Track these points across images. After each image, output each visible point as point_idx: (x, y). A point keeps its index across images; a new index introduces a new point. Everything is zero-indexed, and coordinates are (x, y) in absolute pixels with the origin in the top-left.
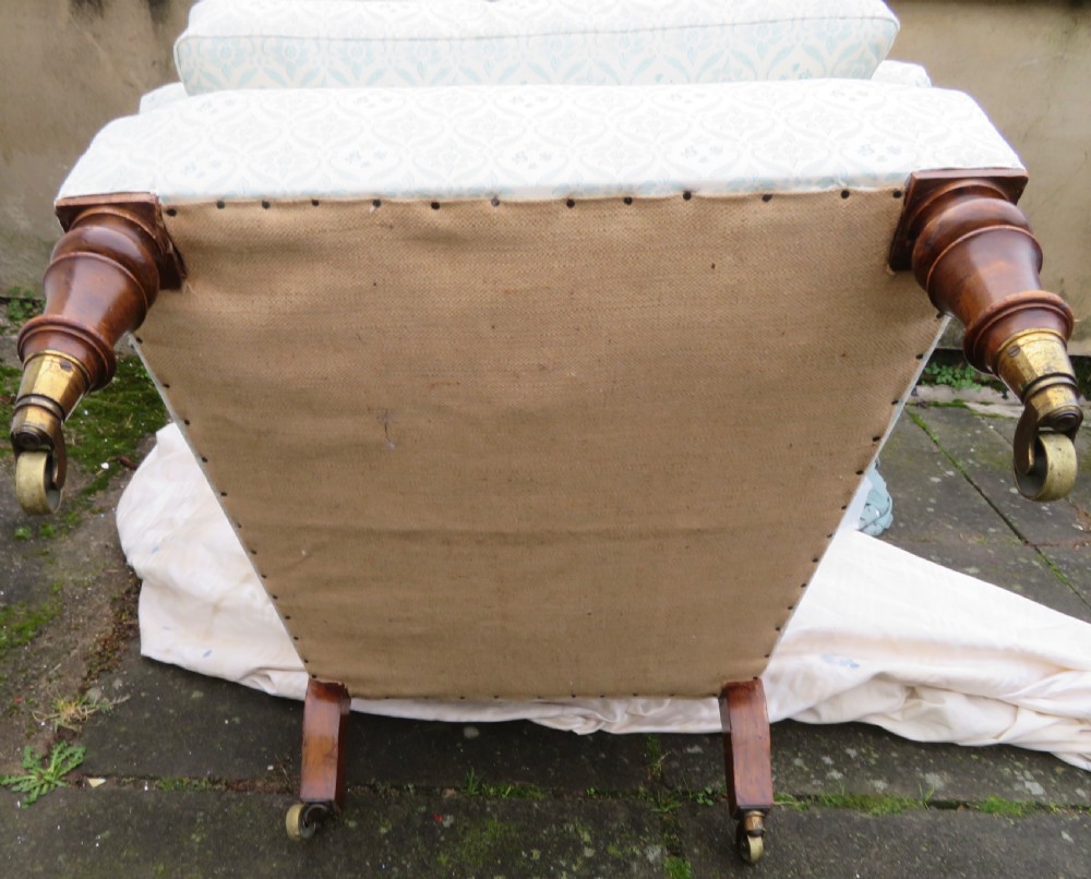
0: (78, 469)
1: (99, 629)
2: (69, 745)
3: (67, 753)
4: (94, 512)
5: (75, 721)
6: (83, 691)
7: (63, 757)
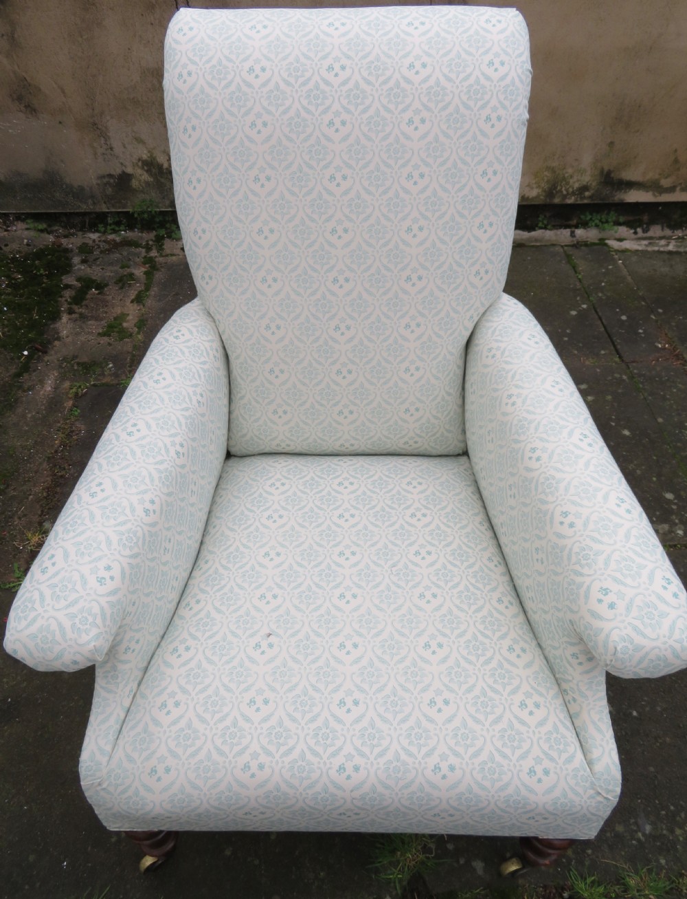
0: (8, 357)
1: (42, 480)
4: (24, 391)
6: (40, 523)
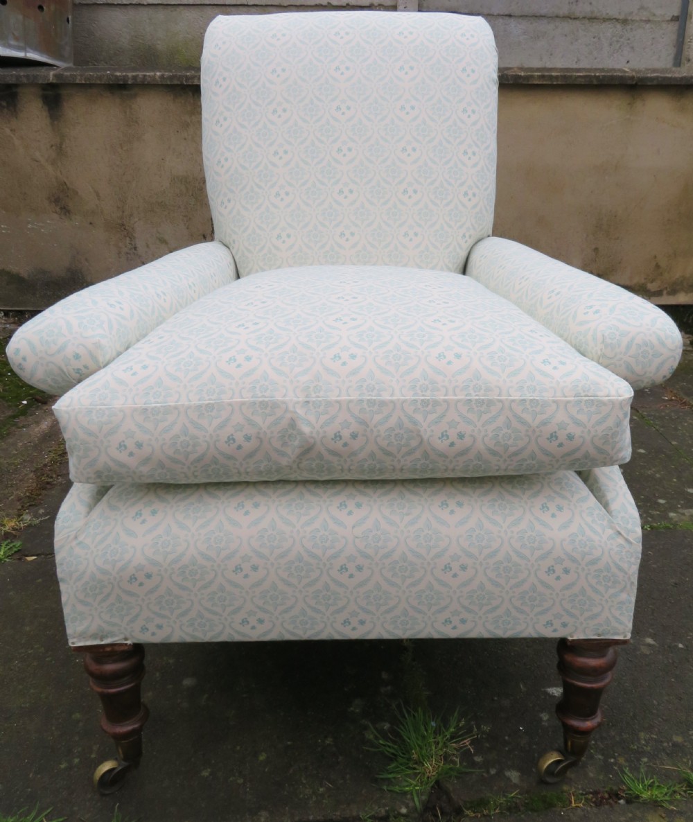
0: (6, 405)
1: (27, 485)
2: (12, 542)
3: (11, 545)
4: (19, 428)
5: (14, 529)
6: (20, 515)
7: (8, 547)
